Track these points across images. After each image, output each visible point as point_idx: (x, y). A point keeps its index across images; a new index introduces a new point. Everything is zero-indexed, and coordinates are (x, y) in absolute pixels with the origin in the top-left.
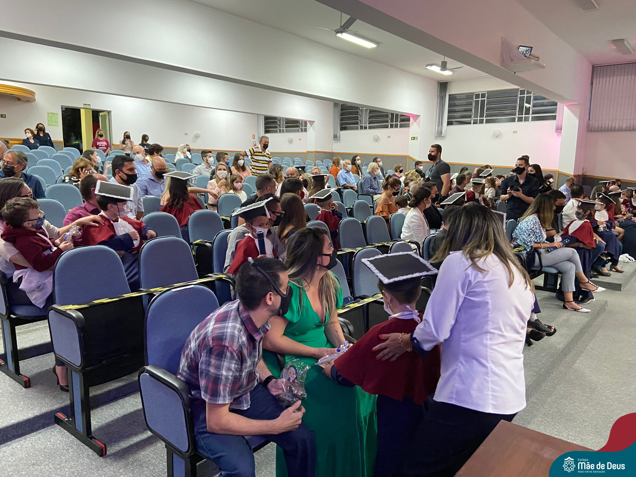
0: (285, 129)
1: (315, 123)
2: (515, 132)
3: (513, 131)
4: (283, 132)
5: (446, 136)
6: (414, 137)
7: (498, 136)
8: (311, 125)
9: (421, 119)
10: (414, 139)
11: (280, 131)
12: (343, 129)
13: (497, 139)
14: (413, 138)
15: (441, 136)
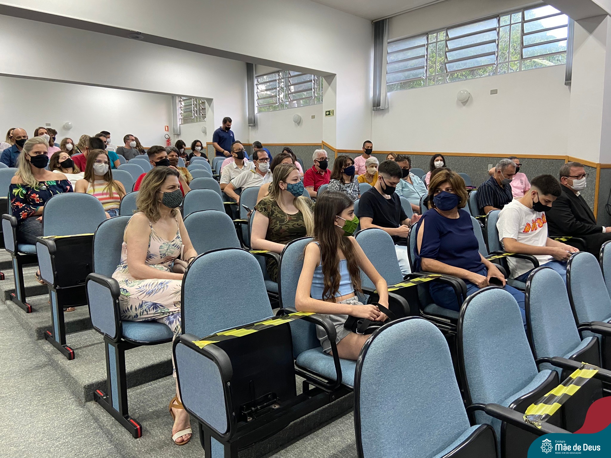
1: (213, 101)
2: (494, 92)
3: (491, 91)
4: (200, 120)
5: (387, 109)
6: (329, 112)
7: (465, 101)
8: (210, 105)
9: (339, 80)
10: (329, 114)
11: (194, 121)
13: (464, 108)
14: (327, 113)
15: (380, 110)
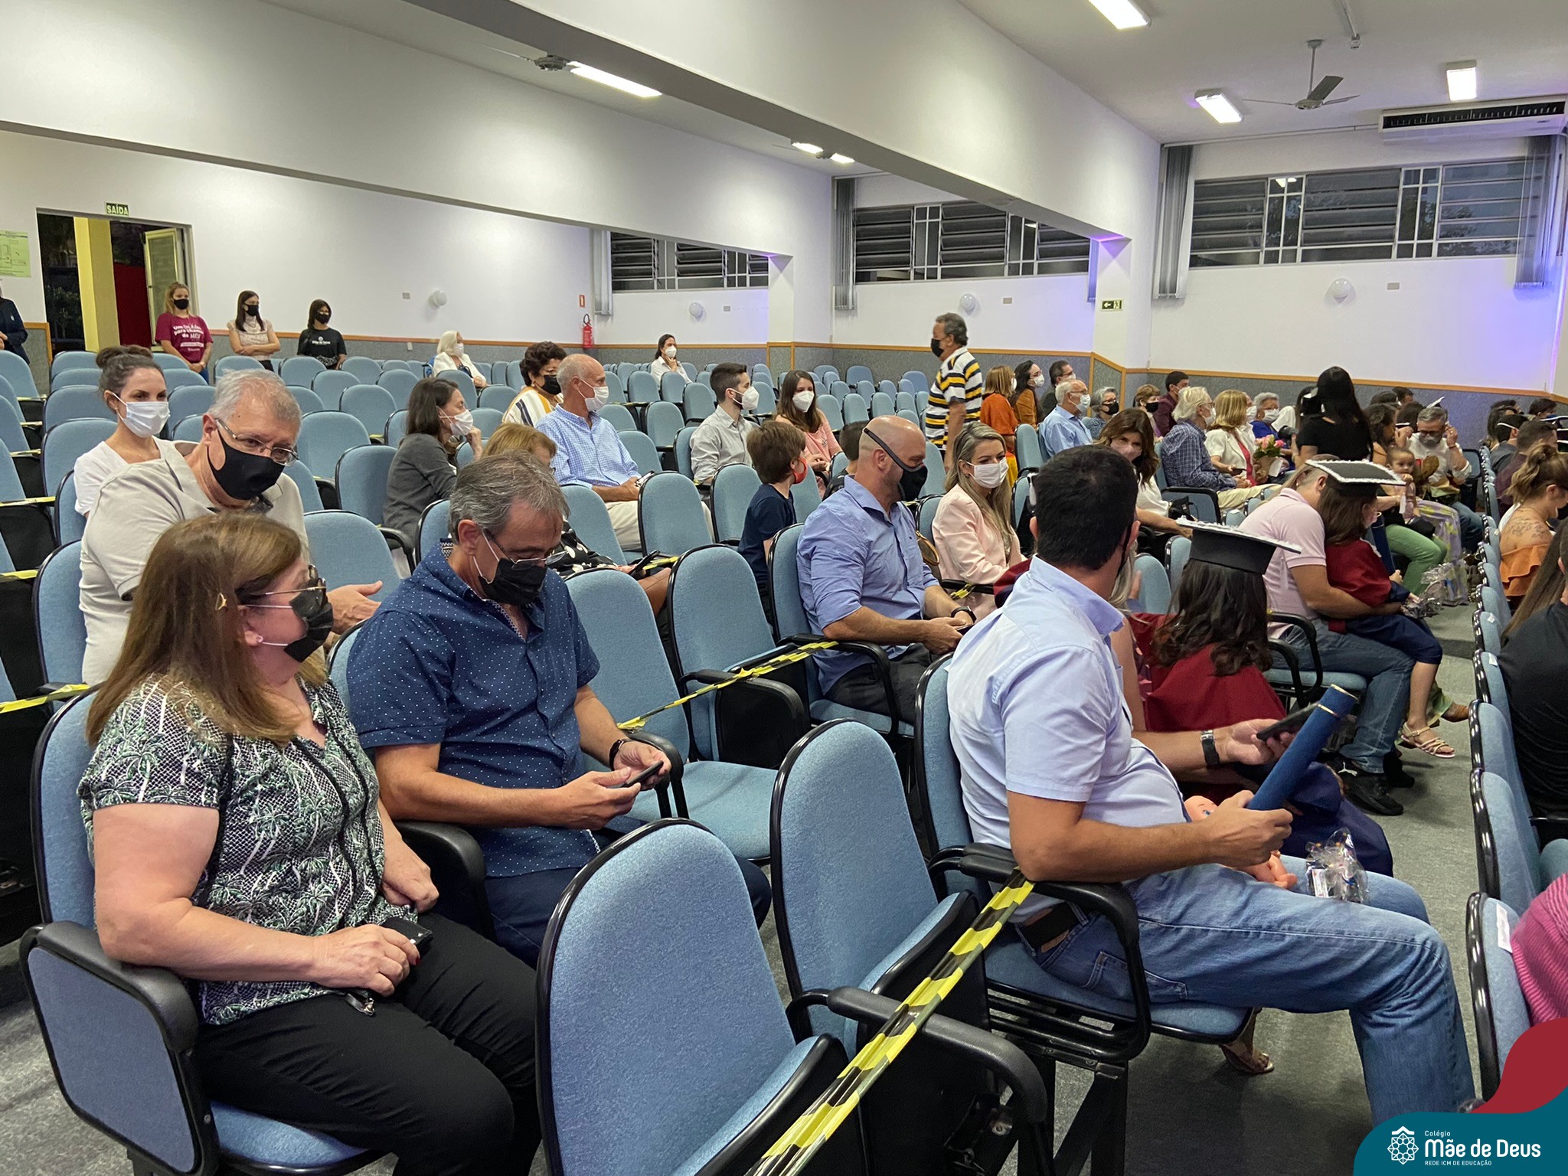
0: (677, 278)
1: (794, 261)
2: (1393, 286)
3: (1389, 284)
4: (672, 286)
5: (1183, 299)
6: (1112, 303)
7: (1341, 297)
8: (781, 270)
9: (1133, 248)
10: (1111, 307)
11: (661, 285)
12: (861, 278)
13: (1340, 306)
14: (1106, 305)
15: (1173, 298)
